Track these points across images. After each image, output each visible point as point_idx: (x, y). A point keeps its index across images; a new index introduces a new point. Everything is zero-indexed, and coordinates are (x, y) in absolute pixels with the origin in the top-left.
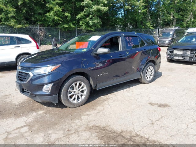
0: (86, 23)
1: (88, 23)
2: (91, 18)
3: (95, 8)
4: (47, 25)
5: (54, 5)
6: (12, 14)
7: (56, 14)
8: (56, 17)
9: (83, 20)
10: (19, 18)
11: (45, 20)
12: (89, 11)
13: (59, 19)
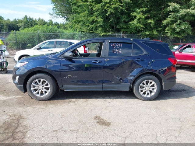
0: (171, 30)
1: (174, 30)
2: (179, 24)
3: (182, 12)
4: (129, 32)
5: (139, 13)
6: (101, 24)
7: (139, 21)
8: (138, 25)
9: (170, 26)
10: (106, 27)
11: (128, 27)
12: (176, 16)
13: (141, 26)
